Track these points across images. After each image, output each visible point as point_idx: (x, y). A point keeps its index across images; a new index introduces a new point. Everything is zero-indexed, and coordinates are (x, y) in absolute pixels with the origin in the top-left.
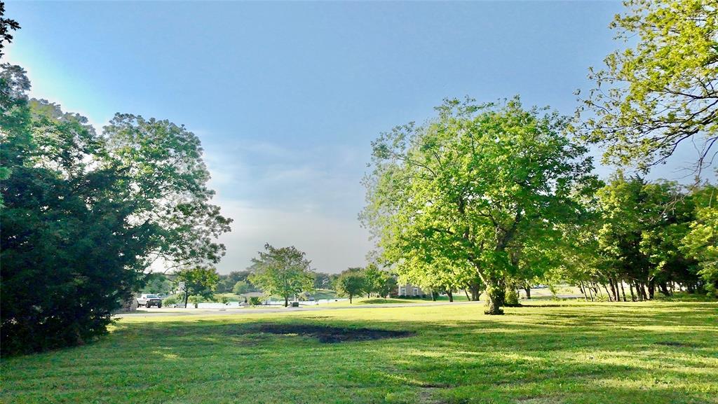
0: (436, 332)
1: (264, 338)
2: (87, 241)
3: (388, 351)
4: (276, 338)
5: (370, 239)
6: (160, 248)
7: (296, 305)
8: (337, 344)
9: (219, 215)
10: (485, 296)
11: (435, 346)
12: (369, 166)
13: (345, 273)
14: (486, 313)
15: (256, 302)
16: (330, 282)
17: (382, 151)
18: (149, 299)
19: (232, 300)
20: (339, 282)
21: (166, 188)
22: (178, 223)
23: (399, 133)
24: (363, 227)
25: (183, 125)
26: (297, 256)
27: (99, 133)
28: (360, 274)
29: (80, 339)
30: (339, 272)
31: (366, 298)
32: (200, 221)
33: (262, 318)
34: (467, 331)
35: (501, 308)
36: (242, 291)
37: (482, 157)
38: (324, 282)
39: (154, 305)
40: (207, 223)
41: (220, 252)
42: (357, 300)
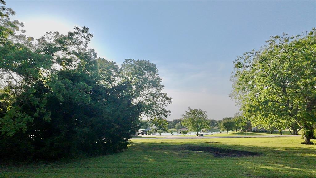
0: (273, 154)
1: (188, 153)
2: (118, 112)
3: (248, 164)
4: (194, 153)
5: (236, 105)
6: (145, 112)
7: (202, 135)
8: (222, 158)
9: (167, 97)
10: (301, 132)
11: (273, 163)
12: (233, 72)
13: (224, 119)
14: (303, 143)
15: (185, 133)
16: (218, 124)
17: (239, 65)
18: (142, 131)
19: (175, 132)
20: (222, 124)
21: (145, 87)
22: (151, 101)
23: (247, 55)
24: (232, 100)
25: (149, 61)
26: (201, 113)
27: (120, 67)
28: (232, 121)
29: (118, 150)
30: (221, 119)
31: (235, 132)
32: (159, 100)
33: (187, 142)
34: (292, 155)
35: (311, 140)
36: (178, 128)
37: (294, 63)
38: (214, 124)
39: (144, 134)
40: (162, 101)
41: (169, 114)
42: (230, 132)
